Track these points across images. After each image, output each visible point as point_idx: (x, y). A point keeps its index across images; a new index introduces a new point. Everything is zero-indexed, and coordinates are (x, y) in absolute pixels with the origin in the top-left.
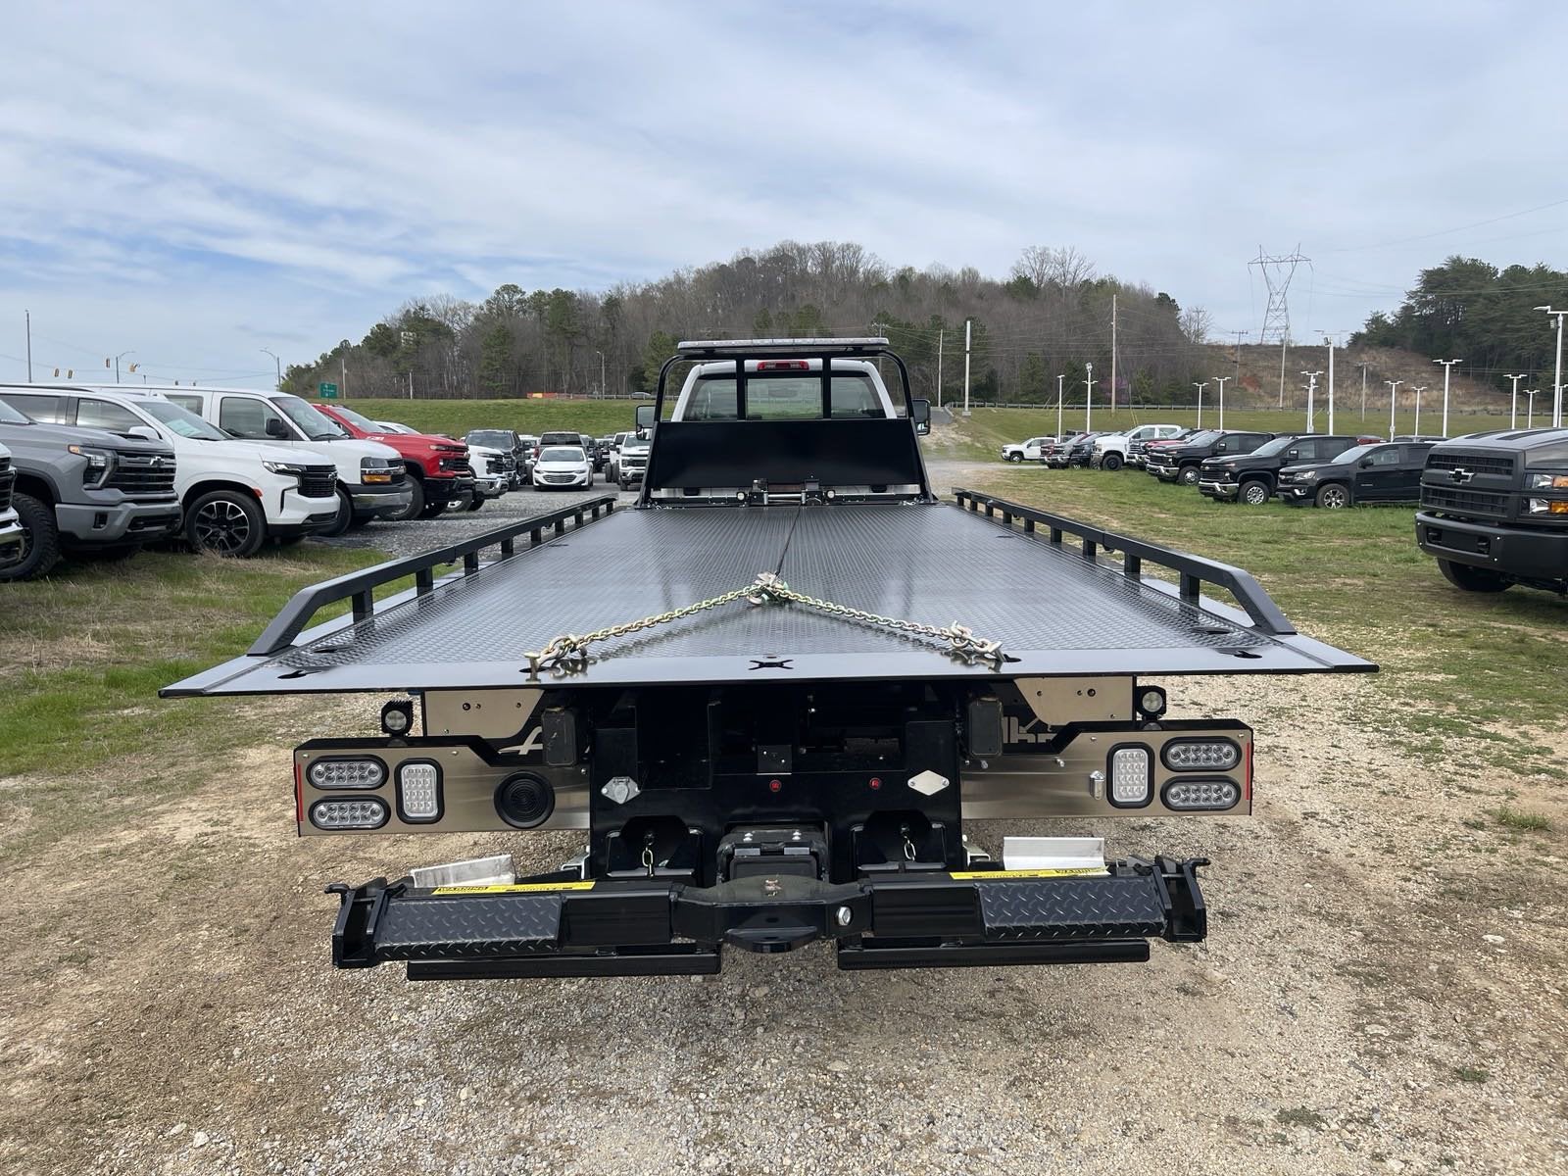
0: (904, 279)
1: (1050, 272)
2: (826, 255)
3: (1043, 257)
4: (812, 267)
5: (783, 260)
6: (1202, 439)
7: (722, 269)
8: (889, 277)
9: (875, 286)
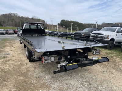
0: (22, 17)
1: (35, 18)
2: (14, 14)
3: (34, 16)
4: (13, 15)
5: (10, 14)
6: (50, 31)
7: (4, 15)
8: (20, 17)
9: (19, 17)
